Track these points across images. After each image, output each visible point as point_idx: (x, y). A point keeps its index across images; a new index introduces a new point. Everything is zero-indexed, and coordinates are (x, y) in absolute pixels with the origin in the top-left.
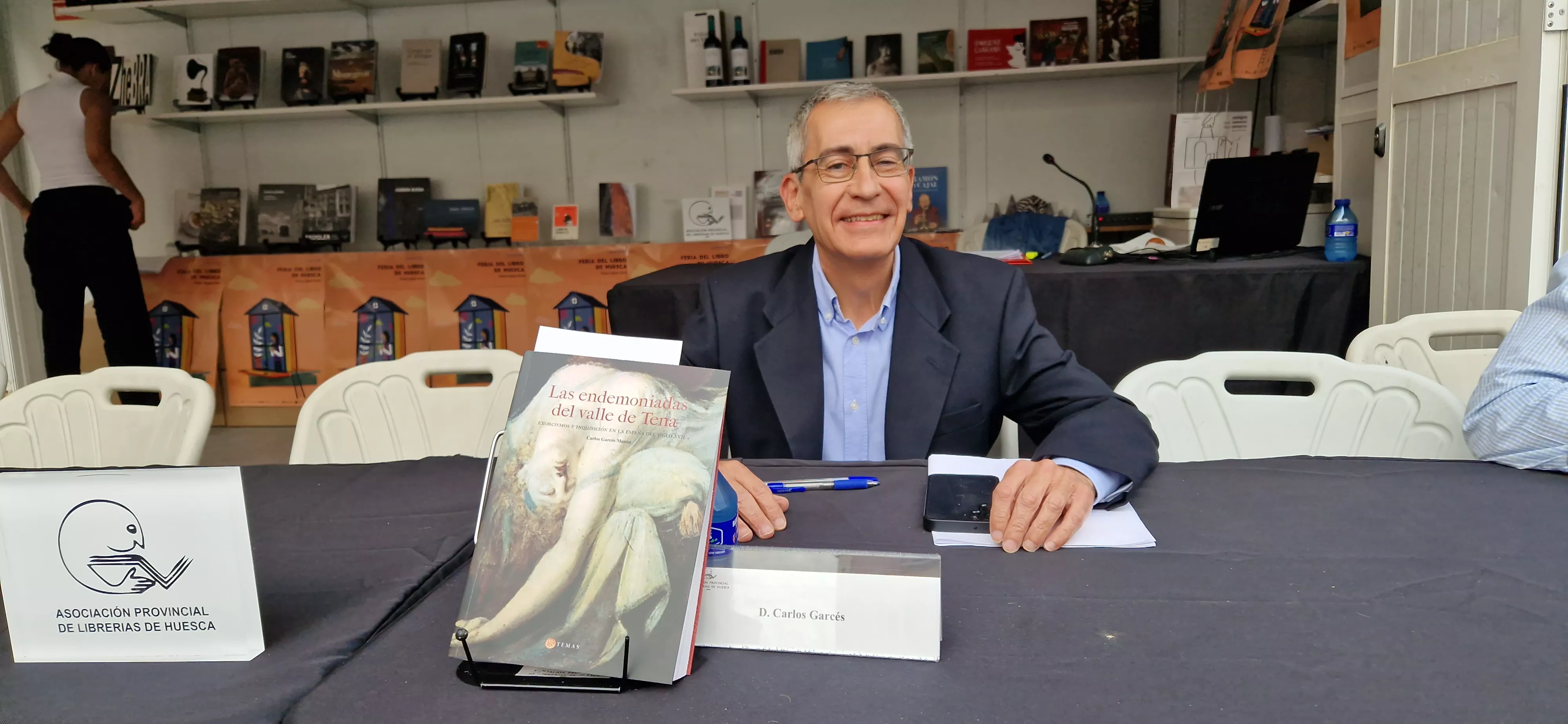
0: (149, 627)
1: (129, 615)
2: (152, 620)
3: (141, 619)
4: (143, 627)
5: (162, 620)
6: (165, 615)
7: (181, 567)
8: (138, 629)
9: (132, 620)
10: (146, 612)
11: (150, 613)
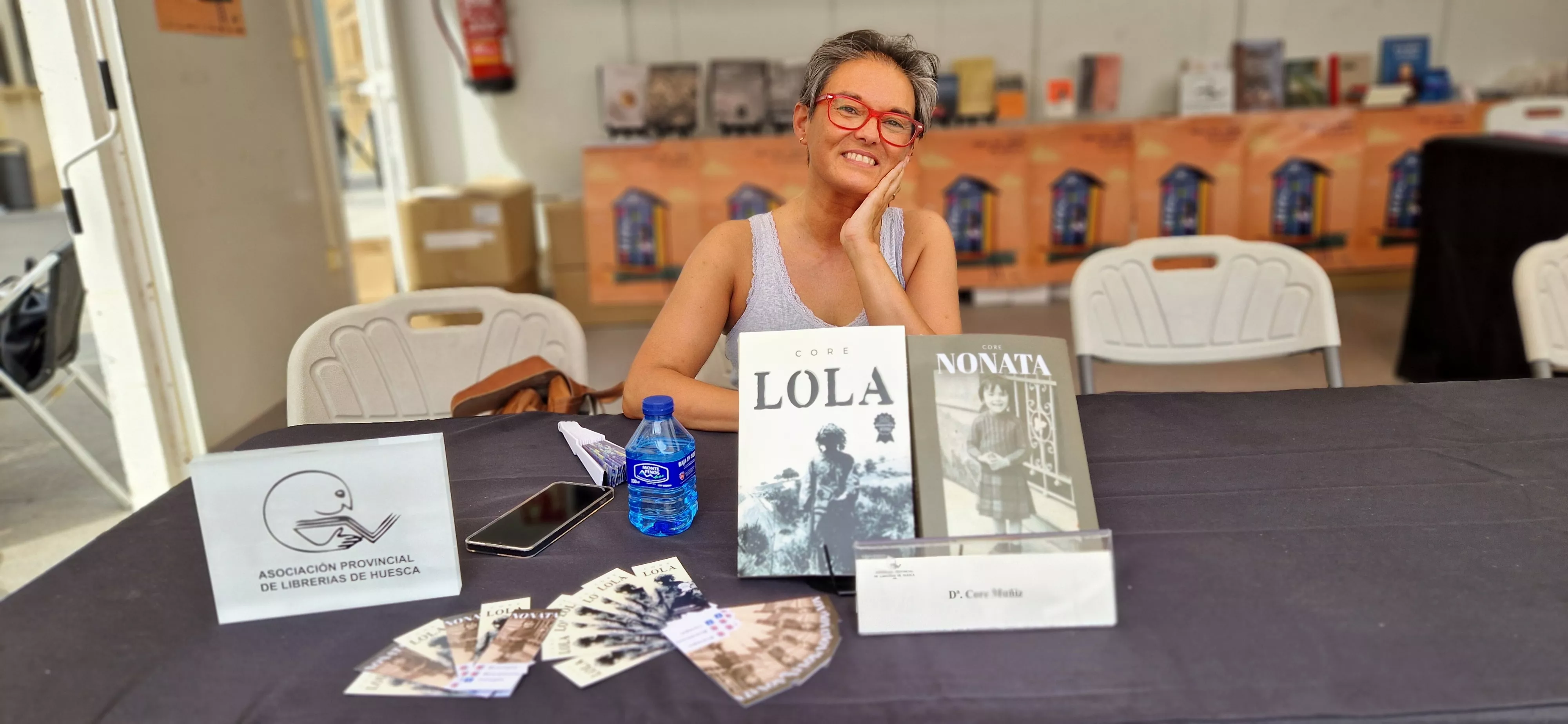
0: (354, 577)
1: (334, 568)
2: (358, 571)
3: (347, 571)
4: (348, 578)
5: (367, 570)
6: (371, 565)
7: (388, 523)
8: (343, 580)
9: (337, 573)
10: (352, 564)
11: (356, 565)
